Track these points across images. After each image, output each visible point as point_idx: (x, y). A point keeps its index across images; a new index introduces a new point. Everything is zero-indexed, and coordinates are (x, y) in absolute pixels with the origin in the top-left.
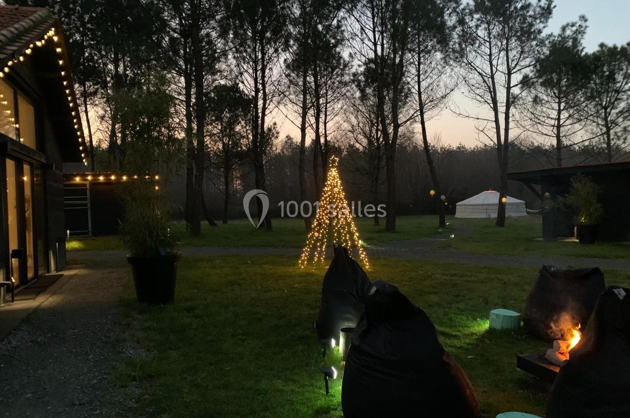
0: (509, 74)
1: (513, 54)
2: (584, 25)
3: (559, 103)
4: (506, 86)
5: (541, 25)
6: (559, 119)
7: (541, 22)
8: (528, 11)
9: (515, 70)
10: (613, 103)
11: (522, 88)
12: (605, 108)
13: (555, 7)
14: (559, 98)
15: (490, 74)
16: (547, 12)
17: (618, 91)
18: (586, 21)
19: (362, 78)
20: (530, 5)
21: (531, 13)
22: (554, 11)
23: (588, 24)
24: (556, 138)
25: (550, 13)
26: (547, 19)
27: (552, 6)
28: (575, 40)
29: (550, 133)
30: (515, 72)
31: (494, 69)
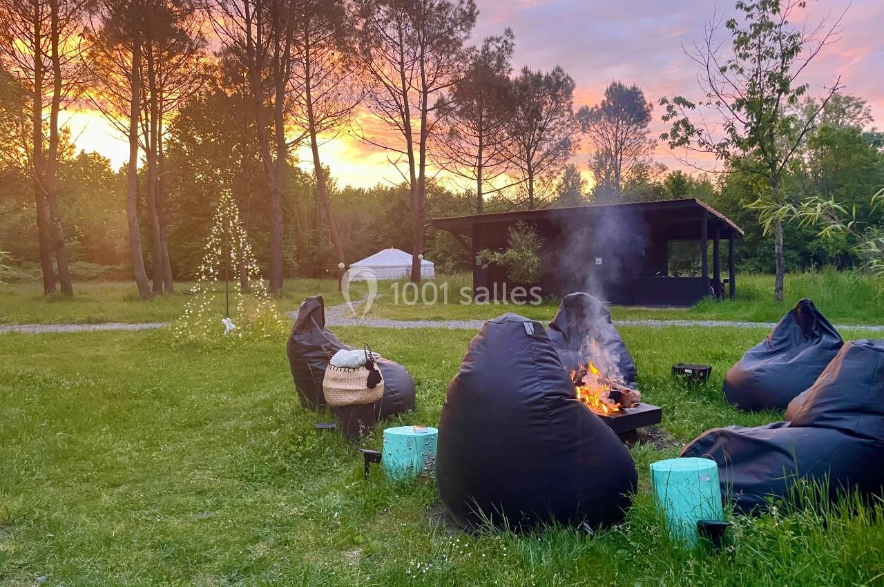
0: (425, 93)
1: (429, 65)
2: (509, 41)
3: (480, 138)
4: (421, 108)
5: (463, 34)
6: (480, 158)
7: (461, 29)
8: (447, 13)
9: (431, 89)
10: (536, 143)
11: (437, 114)
12: (528, 149)
13: (478, 12)
14: (481, 131)
15: (402, 90)
16: (469, 18)
17: (542, 129)
18: (512, 37)
19: (218, 74)
20: (448, 5)
21: (450, 15)
22: (478, 19)
23: (514, 41)
24: (476, 181)
25: (473, 20)
26: (469, 27)
27: (476, 11)
28: (501, 59)
29: (471, 175)
30: (432, 91)
31: (407, 84)
